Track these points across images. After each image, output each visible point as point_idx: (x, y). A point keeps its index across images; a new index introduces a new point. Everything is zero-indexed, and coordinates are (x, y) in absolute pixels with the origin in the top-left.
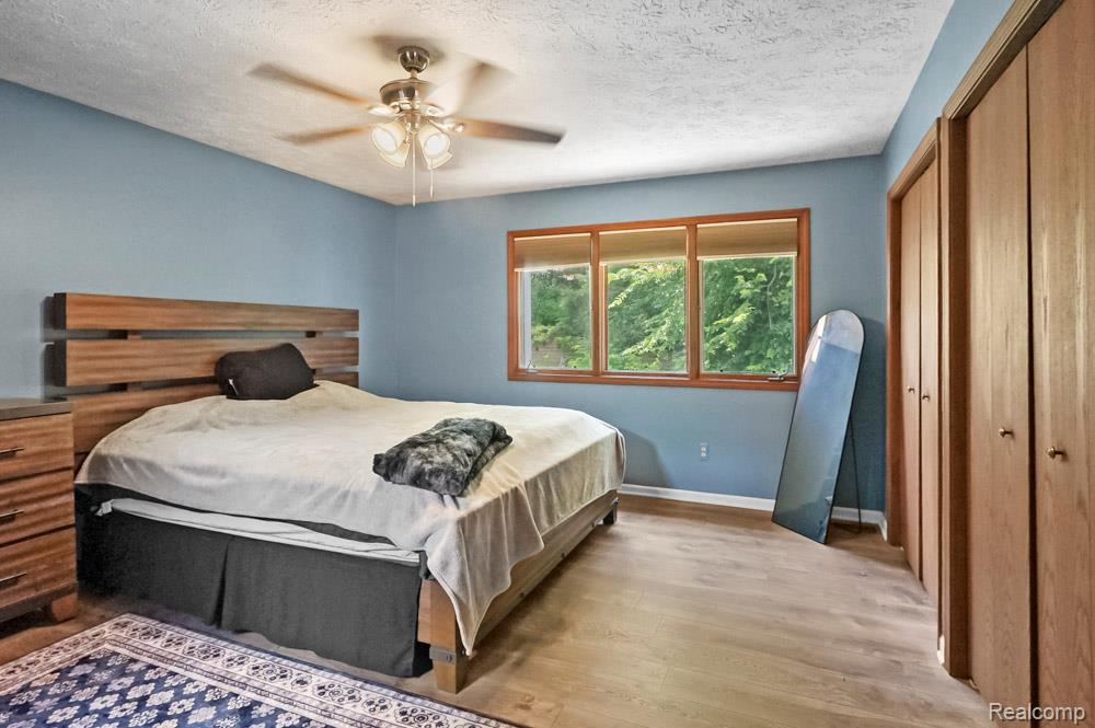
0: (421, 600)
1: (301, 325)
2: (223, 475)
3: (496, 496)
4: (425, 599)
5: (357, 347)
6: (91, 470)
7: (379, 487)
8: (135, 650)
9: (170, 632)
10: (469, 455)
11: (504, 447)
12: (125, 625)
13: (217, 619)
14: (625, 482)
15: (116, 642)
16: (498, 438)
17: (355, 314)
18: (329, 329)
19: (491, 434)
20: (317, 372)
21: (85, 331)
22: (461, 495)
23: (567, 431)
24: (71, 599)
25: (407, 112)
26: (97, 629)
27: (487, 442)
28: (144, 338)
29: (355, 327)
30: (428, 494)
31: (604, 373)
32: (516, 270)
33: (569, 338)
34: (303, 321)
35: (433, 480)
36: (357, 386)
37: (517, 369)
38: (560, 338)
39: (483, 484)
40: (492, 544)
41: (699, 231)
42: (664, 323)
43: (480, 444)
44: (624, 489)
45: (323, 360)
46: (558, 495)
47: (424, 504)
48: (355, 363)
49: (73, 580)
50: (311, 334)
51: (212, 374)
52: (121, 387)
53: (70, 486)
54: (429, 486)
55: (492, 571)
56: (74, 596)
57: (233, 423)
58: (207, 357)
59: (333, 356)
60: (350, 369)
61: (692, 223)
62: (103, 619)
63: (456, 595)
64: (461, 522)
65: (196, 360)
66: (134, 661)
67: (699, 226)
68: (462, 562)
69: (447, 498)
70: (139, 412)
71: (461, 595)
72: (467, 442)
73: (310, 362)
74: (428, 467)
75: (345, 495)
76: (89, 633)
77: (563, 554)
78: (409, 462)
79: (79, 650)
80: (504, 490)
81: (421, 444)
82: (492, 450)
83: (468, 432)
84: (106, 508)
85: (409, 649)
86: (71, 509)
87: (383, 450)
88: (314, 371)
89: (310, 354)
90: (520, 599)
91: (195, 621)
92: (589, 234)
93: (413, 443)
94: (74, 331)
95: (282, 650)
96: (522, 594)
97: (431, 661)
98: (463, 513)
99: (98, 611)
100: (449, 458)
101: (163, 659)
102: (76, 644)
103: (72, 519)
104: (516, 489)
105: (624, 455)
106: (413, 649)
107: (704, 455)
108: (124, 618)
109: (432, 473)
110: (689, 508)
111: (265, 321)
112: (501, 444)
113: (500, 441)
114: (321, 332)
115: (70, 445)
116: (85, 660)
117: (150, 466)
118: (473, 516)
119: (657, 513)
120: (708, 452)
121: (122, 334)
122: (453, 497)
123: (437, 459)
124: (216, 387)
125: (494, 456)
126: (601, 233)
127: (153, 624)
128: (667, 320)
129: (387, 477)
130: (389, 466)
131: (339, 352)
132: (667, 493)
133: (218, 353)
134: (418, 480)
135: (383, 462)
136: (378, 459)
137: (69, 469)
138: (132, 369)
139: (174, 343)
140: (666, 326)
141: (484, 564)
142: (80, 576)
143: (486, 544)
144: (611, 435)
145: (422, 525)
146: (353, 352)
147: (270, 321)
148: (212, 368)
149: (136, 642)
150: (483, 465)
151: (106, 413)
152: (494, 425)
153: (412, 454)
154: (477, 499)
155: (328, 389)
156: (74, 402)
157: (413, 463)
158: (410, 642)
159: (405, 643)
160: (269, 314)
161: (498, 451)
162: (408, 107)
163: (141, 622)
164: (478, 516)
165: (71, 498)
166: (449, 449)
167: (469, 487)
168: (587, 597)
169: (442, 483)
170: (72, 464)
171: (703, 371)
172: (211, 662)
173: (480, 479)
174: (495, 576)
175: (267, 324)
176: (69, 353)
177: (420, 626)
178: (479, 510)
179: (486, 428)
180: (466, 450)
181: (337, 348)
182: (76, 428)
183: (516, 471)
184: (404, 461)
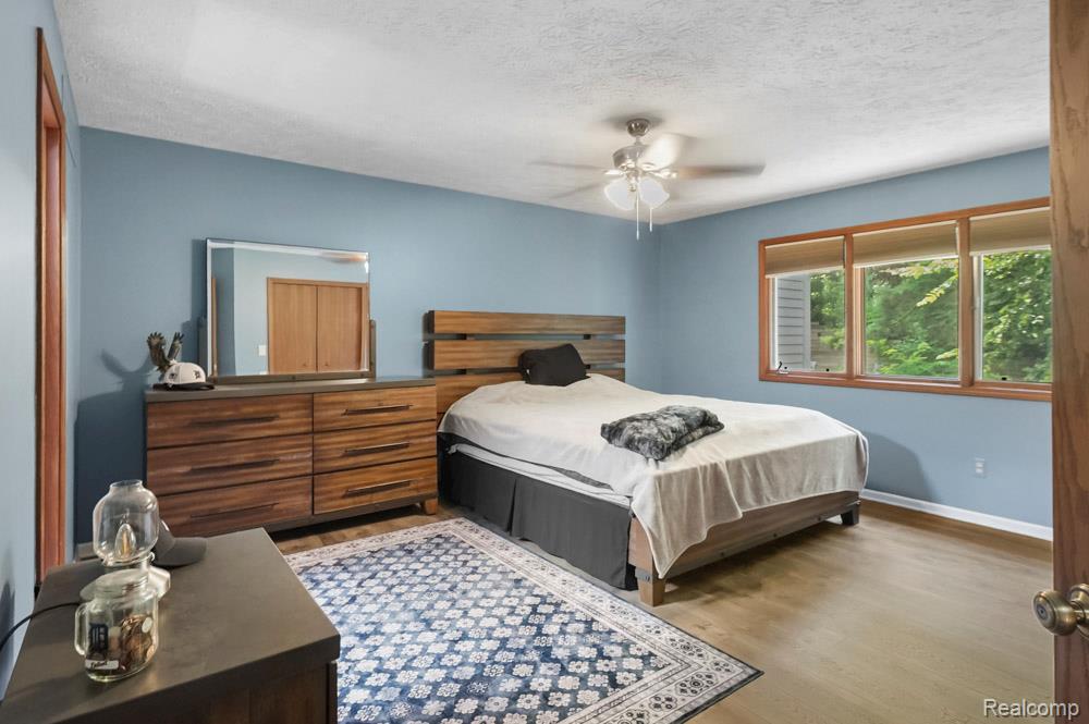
0: (631, 533)
1: (581, 330)
2: (514, 432)
3: (694, 466)
4: (633, 534)
5: (623, 348)
6: (446, 424)
7: (605, 448)
8: (464, 537)
9: (483, 531)
10: (673, 432)
11: (713, 432)
12: (461, 523)
13: (509, 529)
14: (866, 487)
15: (455, 531)
16: (708, 424)
17: (622, 320)
18: (600, 332)
19: (701, 419)
20: (592, 367)
21: (444, 334)
22: (662, 459)
23: (792, 426)
24: (434, 502)
25: (632, 169)
26: (446, 522)
27: (695, 424)
28: (477, 339)
29: (623, 331)
30: (638, 456)
31: (858, 377)
32: (767, 277)
33: (882, 341)
34: (579, 327)
35: (640, 445)
36: (623, 380)
37: (768, 371)
38: (872, 342)
39: (684, 456)
40: (689, 501)
41: (972, 225)
42: (1000, 322)
43: (688, 425)
44: (865, 494)
45: (595, 358)
46: (768, 479)
47: (634, 463)
48: (623, 361)
49: (435, 490)
50: (587, 337)
51: (516, 365)
52: (463, 372)
53: (435, 431)
54: (638, 449)
55: (689, 525)
56: (436, 500)
57: (527, 401)
58: (513, 353)
59: (602, 354)
60: (618, 365)
61: (964, 217)
62: (450, 518)
63: (650, 531)
64: (658, 479)
65: (505, 354)
66: (463, 542)
67: (972, 219)
68: (657, 507)
69: (651, 460)
70: (473, 388)
71: (654, 530)
72: (676, 423)
73: (585, 359)
74: (637, 436)
75: (584, 452)
76: (443, 523)
77: (775, 535)
78: (624, 431)
79: (437, 530)
80: (703, 463)
81: (638, 420)
82: (700, 432)
83: (678, 415)
84: (453, 449)
85: (622, 568)
86: (435, 445)
87: (609, 422)
88: (588, 367)
89: (585, 353)
90: (720, 558)
91: (497, 529)
92: (842, 237)
93: (632, 419)
94: (439, 334)
95: (546, 555)
96: (722, 554)
97: (636, 579)
98: (660, 472)
99: (447, 513)
100: (655, 431)
101: (478, 544)
102: (436, 527)
103: (435, 452)
104: (716, 465)
105: (866, 457)
106: (625, 570)
107: (979, 471)
108: (461, 520)
109: (640, 440)
110: (955, 527)
111: (551, 327)
112: (710, 429)
113: (711, 425)
114: (594, 335)
115: (435, 406)
116: (439, 536)
117: (475, 423)
118: (669, 477)
119: (912, 524)
120: (985, 467)
121: (463, 337)
122: (656, 461)
123: (646, 431)
124: (519, 375)
125: (701, 437)
126: (854, 235)
127: (476, 526)
128: (1002, 319)
129: (610, 440)
130: (612, 432)
131: (608, 351)
132: (931, 508)
133: (520, 350)
134: (630, 444)
135: (607, 430)
136: (603, 428)
137: (433, 420)
138: (470, 360)
139: (492, 342)
140: (1001, 326)
141: (681, 516)
142: (439, 489)
143: (682, 502)
144: (849, 438)
145: (631, 478)
146: (620, 351)
147: (555, 327)
148: (516, 361)
149: (466, 533)
150: (688, 442)
151: (454, 388)
152: (705, 414)
153: (629, 425)
154: (676, 464)
155: (597, 380)
156: (437, 379)
157: (628, 432)
158: (622, 563)
159: (620, 562)
160: (556, 321)
161: (706, 434)
162: (632, 166)
163: (469, 523)
164: (674, 478)
165: (434, 439)
166: (656, 425)
167: (672, 456)
168: (792, 574)
169: (647, 448)
170: (435, 417)
171: (979, 377)
172: (503, 552)
173: (684, 452)
174: (691, 529)
175: (553, 329)
176: (436, 348)
177: (630, 553)
178: (675, 473)
179: (698, 414)
180: (671, 428)
181: (608, 348)
182: (438, 397)
183: (719, 450)
184: (621, 430)
